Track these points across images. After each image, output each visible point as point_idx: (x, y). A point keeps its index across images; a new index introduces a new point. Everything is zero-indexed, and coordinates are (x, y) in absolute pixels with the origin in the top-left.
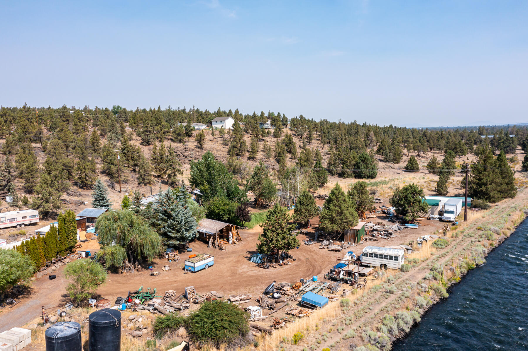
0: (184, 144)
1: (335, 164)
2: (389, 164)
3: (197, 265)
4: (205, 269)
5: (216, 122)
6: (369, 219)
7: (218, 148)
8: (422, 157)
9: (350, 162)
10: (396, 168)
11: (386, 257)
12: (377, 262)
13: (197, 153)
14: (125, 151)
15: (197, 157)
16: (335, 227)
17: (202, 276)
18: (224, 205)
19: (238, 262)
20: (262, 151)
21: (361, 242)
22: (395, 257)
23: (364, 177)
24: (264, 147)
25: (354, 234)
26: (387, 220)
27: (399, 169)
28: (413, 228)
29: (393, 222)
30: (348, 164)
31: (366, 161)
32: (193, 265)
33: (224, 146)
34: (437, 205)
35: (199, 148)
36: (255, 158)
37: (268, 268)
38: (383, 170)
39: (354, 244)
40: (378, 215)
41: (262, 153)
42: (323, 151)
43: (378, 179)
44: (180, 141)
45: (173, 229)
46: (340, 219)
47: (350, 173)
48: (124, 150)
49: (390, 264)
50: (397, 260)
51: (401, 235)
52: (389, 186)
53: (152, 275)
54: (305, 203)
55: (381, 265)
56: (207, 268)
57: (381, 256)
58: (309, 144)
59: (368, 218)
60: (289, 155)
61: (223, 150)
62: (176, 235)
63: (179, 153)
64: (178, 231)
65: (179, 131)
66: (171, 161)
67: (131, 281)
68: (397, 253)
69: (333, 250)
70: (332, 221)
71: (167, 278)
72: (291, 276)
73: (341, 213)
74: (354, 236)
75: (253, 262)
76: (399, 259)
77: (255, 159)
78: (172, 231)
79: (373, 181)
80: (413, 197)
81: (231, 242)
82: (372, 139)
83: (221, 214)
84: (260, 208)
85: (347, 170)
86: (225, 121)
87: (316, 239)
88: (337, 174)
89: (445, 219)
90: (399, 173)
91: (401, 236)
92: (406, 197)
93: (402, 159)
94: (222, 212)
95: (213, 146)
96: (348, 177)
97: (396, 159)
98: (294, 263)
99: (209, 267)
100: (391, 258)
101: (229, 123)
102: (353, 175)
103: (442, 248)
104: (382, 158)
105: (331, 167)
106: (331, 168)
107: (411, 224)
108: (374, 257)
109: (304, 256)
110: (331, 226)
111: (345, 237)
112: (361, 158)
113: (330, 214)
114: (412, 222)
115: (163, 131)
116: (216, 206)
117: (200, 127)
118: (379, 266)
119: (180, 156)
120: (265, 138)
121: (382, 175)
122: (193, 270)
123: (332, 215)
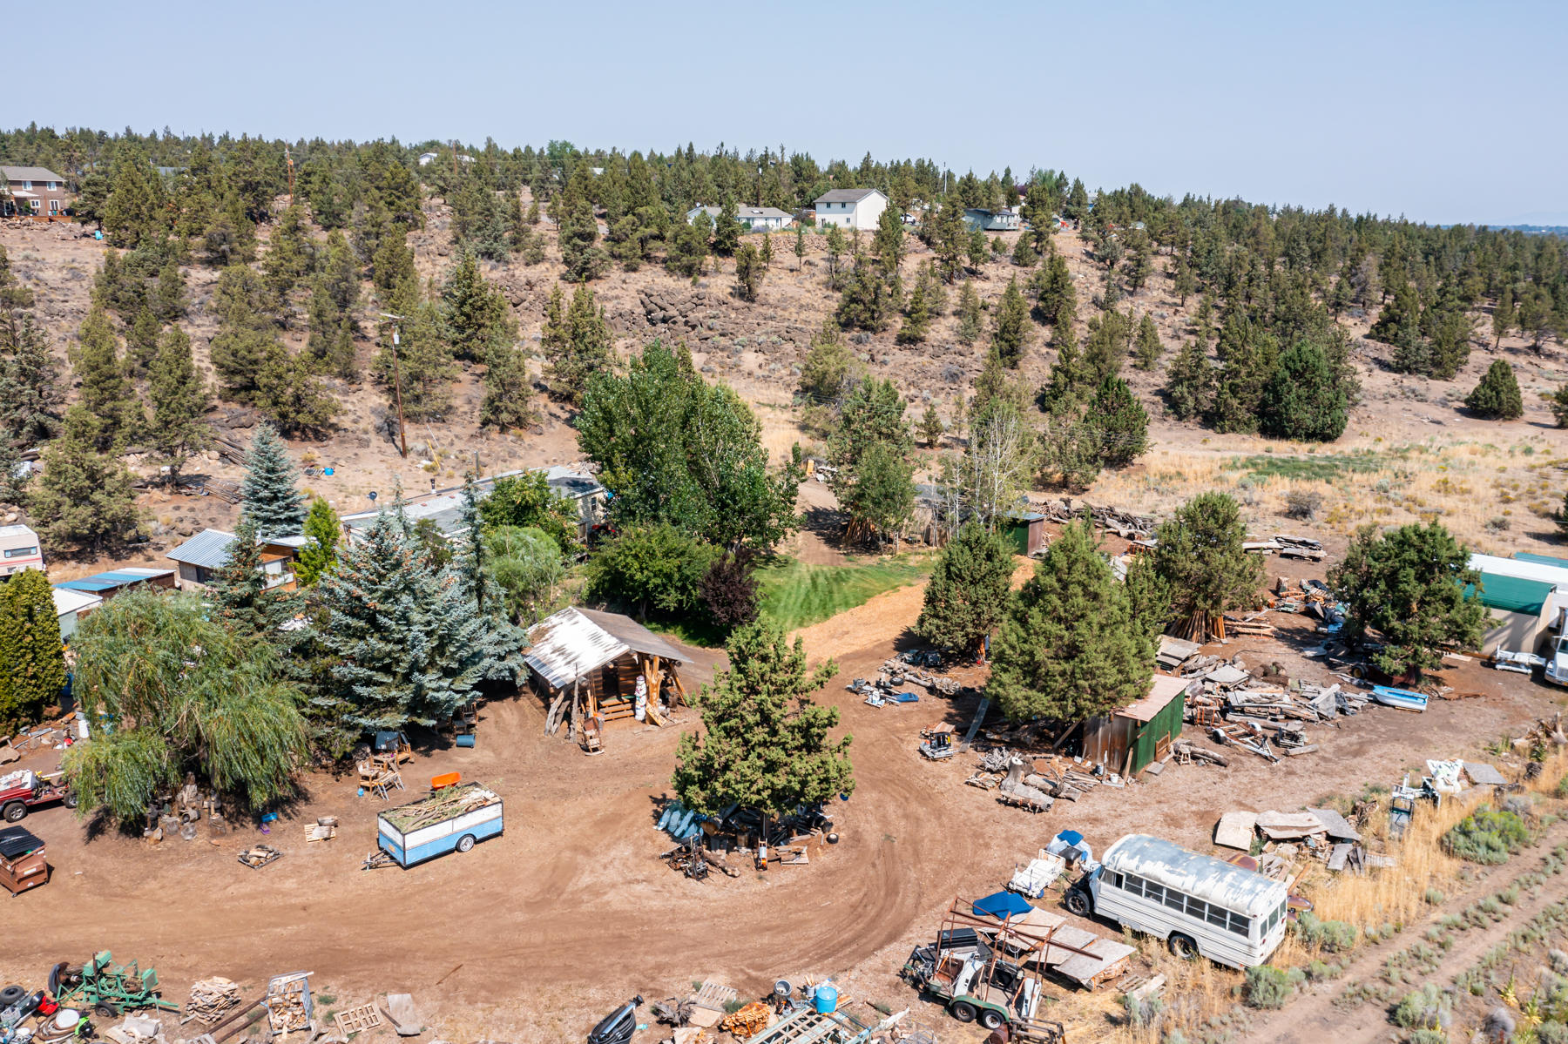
0: (694, 283)
1: (1194, 378)
2: (1411, 382)
3: (412, 840)
4: (457, 849)
5: (829, 205)
6: (1241, 639)
7: (806, 299)
8: (1549, 356)
9: (1250, 374)
10: (1431, 396)
11: (1196, 907)
12: (1158, 919)
13: (733, 316)
14: (467, 309)
15: (730, 327)
16: (1042, 703)
17: (428, 887)
18: (666, 555)
19: (607, 823)
20: (955, 314)
21: (1153, 767)
22: (1235, 917)
23: (1295, 435)
24: (964, 300)
25: (1123, 734)
26: (1309, 653)
27: (1444, 403)
28: (1404, 709)
29: (1331, 666)
30: (1238, 381)
31: (1308, 376)
32: (398, 838)
33: (830, 293)
34: (1535, 611)
35: (742, 296)
36: (922, 340)
37: (701, 876)
38: (1381, 405)
39: (1115, 777)
40: (1284, 621)
41: (953, 321)
42: (1177, 318)
43: (1346, 446)
44: (689, 271)
45: (387, 669)
46: (1062, 674)
47: (1243, 415)
48: (463, 303)
49: (1214, 940)
50: (1246, 934)
51: (1342, 742)
52: (1376, 479)
53: (245, 860)
54: (966, 574)
55: (1174, 934)
56: (467, 845)
57: (1175, 899)
58: (1131, 294)
59: (1237, 634)
60: (1046, 333)
61: (821, 306)
62: (394, 693)
63: (672, 312)
64: (407, 678)
65: (687, 238)
66: (591, 354)
67: (152, 885)
68: (1247, 899)
69: (1015, 805)
70: (1033, 674)
71: (290, 884)
72: (766, 939)
73: (1072, 651)
74: (1123, 744)
75: (666, 829)
76: (1255, 928)
77: (920, 345)
78: (380, 677)
79: (1323, 450)
80: (1421, 578)
81: (641, 714)
82: (1366, 282)
83: (650, 586)
84: (854, 545)
85: (1235, 402)
86: (854, 202)
87: (971, 733)
88: (1198, 413)
89: (1558, 678)
90: (1439, 423)
91: (1339, 750)
92: (1392, 579)
93: (1466, 363)
94: (658, 581)
95: (792, 291)
96: (1233, 429)
97: (1441, 365)
98: (826, 858)
99: (477, 842)
100: (1218, 915)
101: (869, 210)
102: (1255, 424)
103: (1490, 863)
104: (1387, 353)
105: (1179, 389)
106: (1178, 391)
107: (1404, 685)
108: (1148, 895)
109: (884, 820)
110: (1027, 698)
111: (1089, 738)
112: (1290, 364)
113: (1026, 647)
114: (1411, 678)
115: (638, 234)
116: (636, 556)
117: (772, 223)
118: (1165, 937)
119: (675, 323)
120: (981, 268)
121: (1370, 428)
122: (400, 858)
123: (1032, 654)
